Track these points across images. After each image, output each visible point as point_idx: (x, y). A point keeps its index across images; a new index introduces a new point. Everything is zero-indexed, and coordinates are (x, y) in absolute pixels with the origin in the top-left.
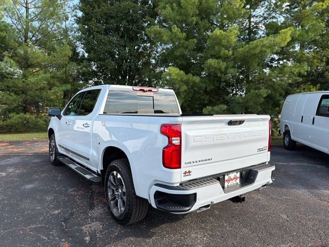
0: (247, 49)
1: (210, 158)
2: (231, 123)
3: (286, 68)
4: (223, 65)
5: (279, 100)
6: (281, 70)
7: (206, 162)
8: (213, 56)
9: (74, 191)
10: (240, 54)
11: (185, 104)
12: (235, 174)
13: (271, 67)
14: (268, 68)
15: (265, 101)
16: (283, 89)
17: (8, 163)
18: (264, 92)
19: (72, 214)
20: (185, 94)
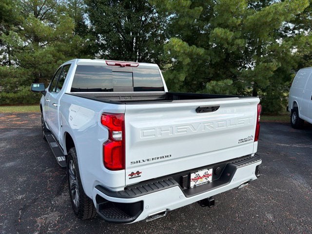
0: (258, 16)
1: (169, 154)
2: (199, 110)
3: (301, 38)
4: (230, 35)
5: (291, 74)
6: (296, 41)
7: (162, 159)
8: (220, 25)
9: (50, 171)
10: (250, 23)
11: (189, 78)
12: (205, 170)
13: (284, 37)
14: (281, 39)
15: (275, 75)
16: (296, 62)
17: (4, 136)
18: (275, 65)
19: (35, 200)
20: (189, 67)
